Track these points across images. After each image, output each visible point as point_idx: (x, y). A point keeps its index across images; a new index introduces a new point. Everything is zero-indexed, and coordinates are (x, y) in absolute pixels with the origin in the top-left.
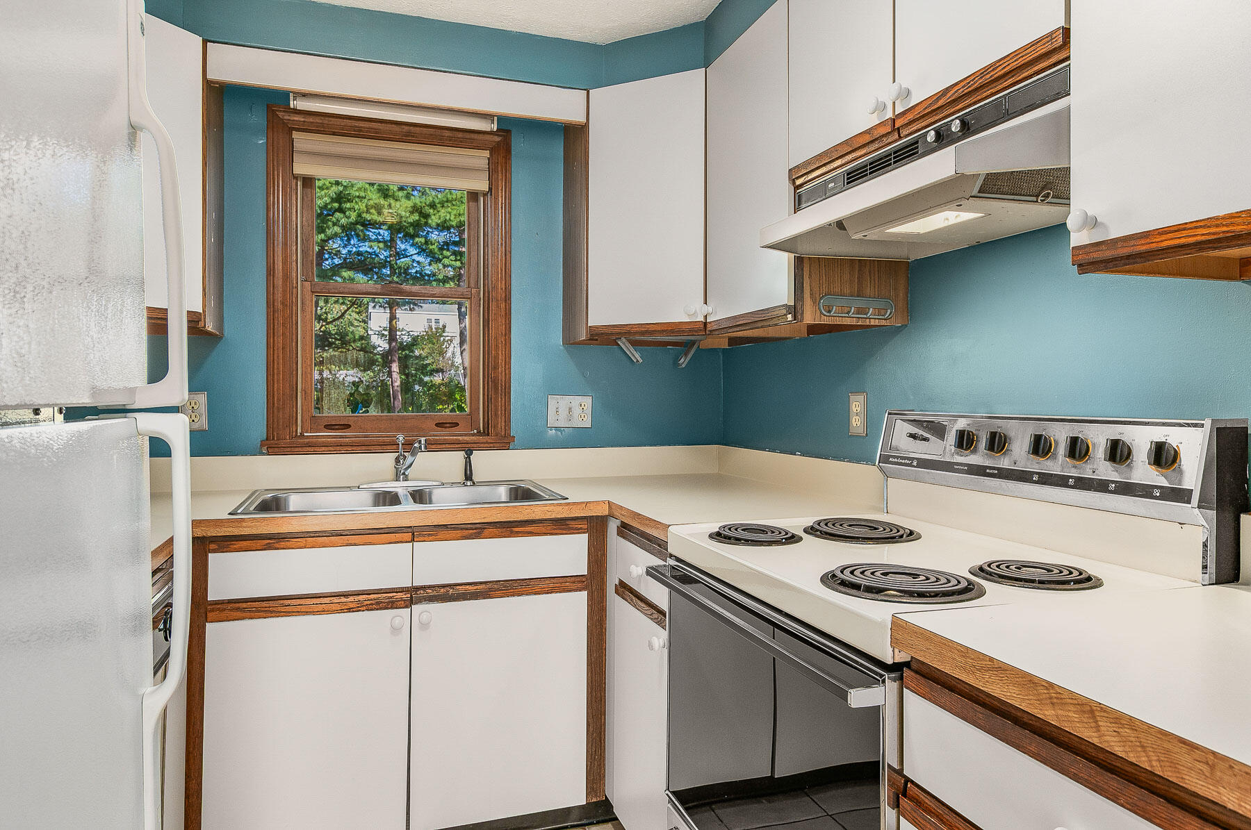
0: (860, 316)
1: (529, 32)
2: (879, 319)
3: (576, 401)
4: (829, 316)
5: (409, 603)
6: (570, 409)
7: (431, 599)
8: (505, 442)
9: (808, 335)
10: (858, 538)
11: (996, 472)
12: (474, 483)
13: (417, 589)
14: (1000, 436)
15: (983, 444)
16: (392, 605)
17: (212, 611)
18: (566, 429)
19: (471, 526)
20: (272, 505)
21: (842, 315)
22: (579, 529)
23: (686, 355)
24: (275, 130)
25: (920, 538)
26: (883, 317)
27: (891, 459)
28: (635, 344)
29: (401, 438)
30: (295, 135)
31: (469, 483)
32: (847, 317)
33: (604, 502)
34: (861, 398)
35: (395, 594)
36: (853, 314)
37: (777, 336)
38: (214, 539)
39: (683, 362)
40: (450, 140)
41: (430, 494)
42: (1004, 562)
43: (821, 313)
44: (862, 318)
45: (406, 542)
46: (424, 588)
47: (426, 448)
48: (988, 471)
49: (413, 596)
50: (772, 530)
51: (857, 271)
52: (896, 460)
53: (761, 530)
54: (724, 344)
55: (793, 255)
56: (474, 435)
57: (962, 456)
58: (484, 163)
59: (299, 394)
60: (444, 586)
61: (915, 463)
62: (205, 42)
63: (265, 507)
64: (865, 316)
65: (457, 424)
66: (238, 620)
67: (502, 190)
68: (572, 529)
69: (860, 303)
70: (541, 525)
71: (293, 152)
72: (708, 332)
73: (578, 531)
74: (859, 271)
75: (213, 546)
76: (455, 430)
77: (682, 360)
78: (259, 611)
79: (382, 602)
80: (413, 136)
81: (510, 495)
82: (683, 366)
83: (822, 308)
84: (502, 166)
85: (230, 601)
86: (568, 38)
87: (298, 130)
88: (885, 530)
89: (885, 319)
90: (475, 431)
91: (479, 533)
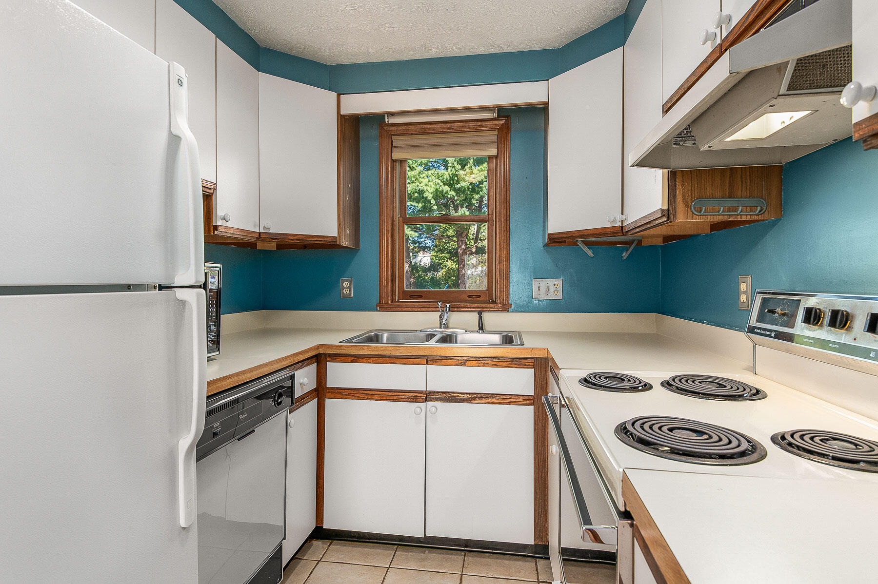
0: (730, 213)
1: (511, 51)
2: (751, 215)
3: (551, 282)
4: (701, 215)
5: (426, 400)
6: (548, 287)
7: (437, 400)
8: (505, 308)
9: (711, 232)
10: (699, 393)
11: (838, 346)
12: (484, 332)
13: (430, 392)
14: (843, 313)
15: (827, 320)
16: (415, 400)
17: (329, 392)
18: (544, 300)
19: (461, 358)
20: (374, 339)
21: (713, 214)
22: (528, 365)
23: (627, 251)
24: (383, 137)
25: (765, 397)
26: (754, 213)
27: (755, 330)
28: (587, 244)
29: (440, 304)
30: (393, 138)
31: (481, 332)
32: (718, 215)
33: (544, 349)
34: (749, 279)
35: (417, 394)
36: (741, 212)
37: (688, 233)
38: (330, 355)
39: (625, 255)
40: (474, 128)
41: (456, 337)
42: (810, 431)
43: (693, 213)
44: (733, 215)
45: (423, 364)
46: (434, 392)
47: (449, 310)
48: (830, 345)
49: (428, 396)
50: (629, 378)
51: (728, 178)
52: (759, 331)
53: (621, 378)
54: (660, 242)
55: (666, 171)
56: (489, 303)
57: (810, 330)
58: (494, 138)
59: (397, 279)
60: (445, 393)
61: (773, 335)
62: (339, 96)
63: (370, 340)
64: (736, 213)
65: (480, 296)
66: (340, 399)
67: (504, 153)
68: (524, 365)
69: (730, 203)
70: (503, 360)
71: (392, 147)
72: (625, 234)
73: (528, 367)
74: (730, 177)
75: (328, 359)
76: (480, 300)
77: (624, 254)
78: (349, 395)
79: (410, 398)
80: (453, 129)
81: (503, 340)
82: (625, 258)
83: (693, 210)
84: (504, 138)
85: (337, 388)
86: (535, 49)
87: (394, 135)
88: (732, 388)
89: (757, 215)
90: (491, 301)
91: (465, 363)
